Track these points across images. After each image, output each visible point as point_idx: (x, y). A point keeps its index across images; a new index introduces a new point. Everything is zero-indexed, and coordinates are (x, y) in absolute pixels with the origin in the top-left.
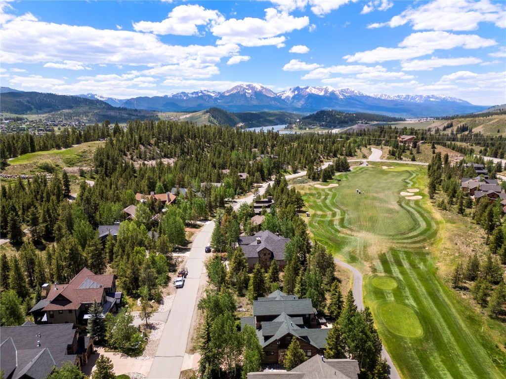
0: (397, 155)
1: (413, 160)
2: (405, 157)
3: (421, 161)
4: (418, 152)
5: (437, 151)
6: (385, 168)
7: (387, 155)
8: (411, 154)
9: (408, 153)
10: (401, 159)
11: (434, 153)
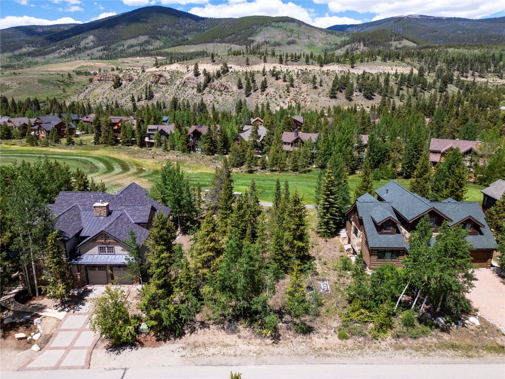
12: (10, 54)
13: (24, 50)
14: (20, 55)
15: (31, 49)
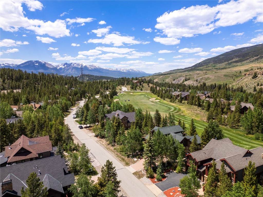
0: (134, 88)
1: (142, 90)
2: (138, 89)
3: (145, 90)
4: (143, 87)
5: (150, 86)
6: (131, 94)
7: (130, 89)
8: (140, 88)
9: (138, 87)
10: (136, 90)
11: (149, 87)
12: (227, 63)
13: (234, 60)
14: (231, 63)
15: (237, 59)
